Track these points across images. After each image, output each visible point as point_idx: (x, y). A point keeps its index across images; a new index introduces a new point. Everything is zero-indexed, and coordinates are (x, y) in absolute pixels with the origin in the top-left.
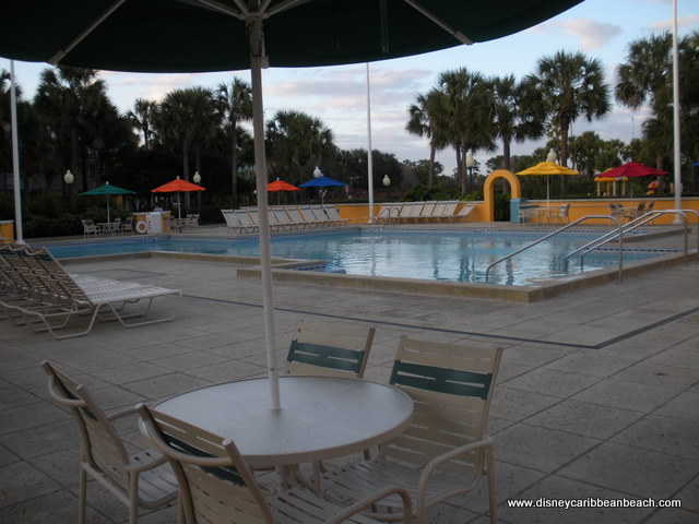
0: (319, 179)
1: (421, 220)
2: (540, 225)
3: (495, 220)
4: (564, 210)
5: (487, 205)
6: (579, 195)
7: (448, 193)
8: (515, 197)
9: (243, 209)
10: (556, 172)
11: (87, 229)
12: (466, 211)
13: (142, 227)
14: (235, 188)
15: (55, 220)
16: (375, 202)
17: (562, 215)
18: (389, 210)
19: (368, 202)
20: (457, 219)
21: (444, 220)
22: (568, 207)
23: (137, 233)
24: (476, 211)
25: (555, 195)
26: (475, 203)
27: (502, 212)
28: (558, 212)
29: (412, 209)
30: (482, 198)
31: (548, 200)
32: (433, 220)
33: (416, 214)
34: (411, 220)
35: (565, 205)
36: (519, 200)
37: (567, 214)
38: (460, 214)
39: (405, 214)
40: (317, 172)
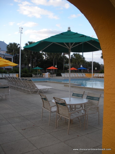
0: (82, 68)
9: (65, 73)
11: (33, 76)
14: (64, 69)
15: (27, 74)
18: (96, 75)
19: (92, 73)
23: (43, 77)
29: (101, 75)
34: (100, 77)
39: (99, 76)
40: (81, 66)
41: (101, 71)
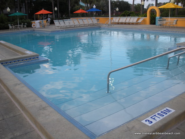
0: (94, 9)
1: (125, 24)
2: (166, 27)
3: (151, 24)
4: (175, 22)
5: (148, 19)
6: (182, 16)
7: (136, 14)
8: (158, 16)
9: (71, 19)
10: (173, 7)
12: (140, 21)
13: (34, 25)
15: (4, 24)
16: (111, 17)
17: (174, 24)
18: (116, 19)
19: (109, 16)
20: (137, 24)
21: (133, 24)
22: (177, 21)
24: (144, 20)
25: (173, 16)
26: (144, 18)
27: (153, 21)
28: (173, 23)
29: (123, 19)
30: (146, 16)
31: (169, 18)
32: (129, 24)
33: (124, 21)
34: (122, 23)
35: (176, 20)
36: (159, 17)
37: (176, 23)
38: (138, 22)
39: (120, 21)
40: (94, 7)
41: (124, 13)
